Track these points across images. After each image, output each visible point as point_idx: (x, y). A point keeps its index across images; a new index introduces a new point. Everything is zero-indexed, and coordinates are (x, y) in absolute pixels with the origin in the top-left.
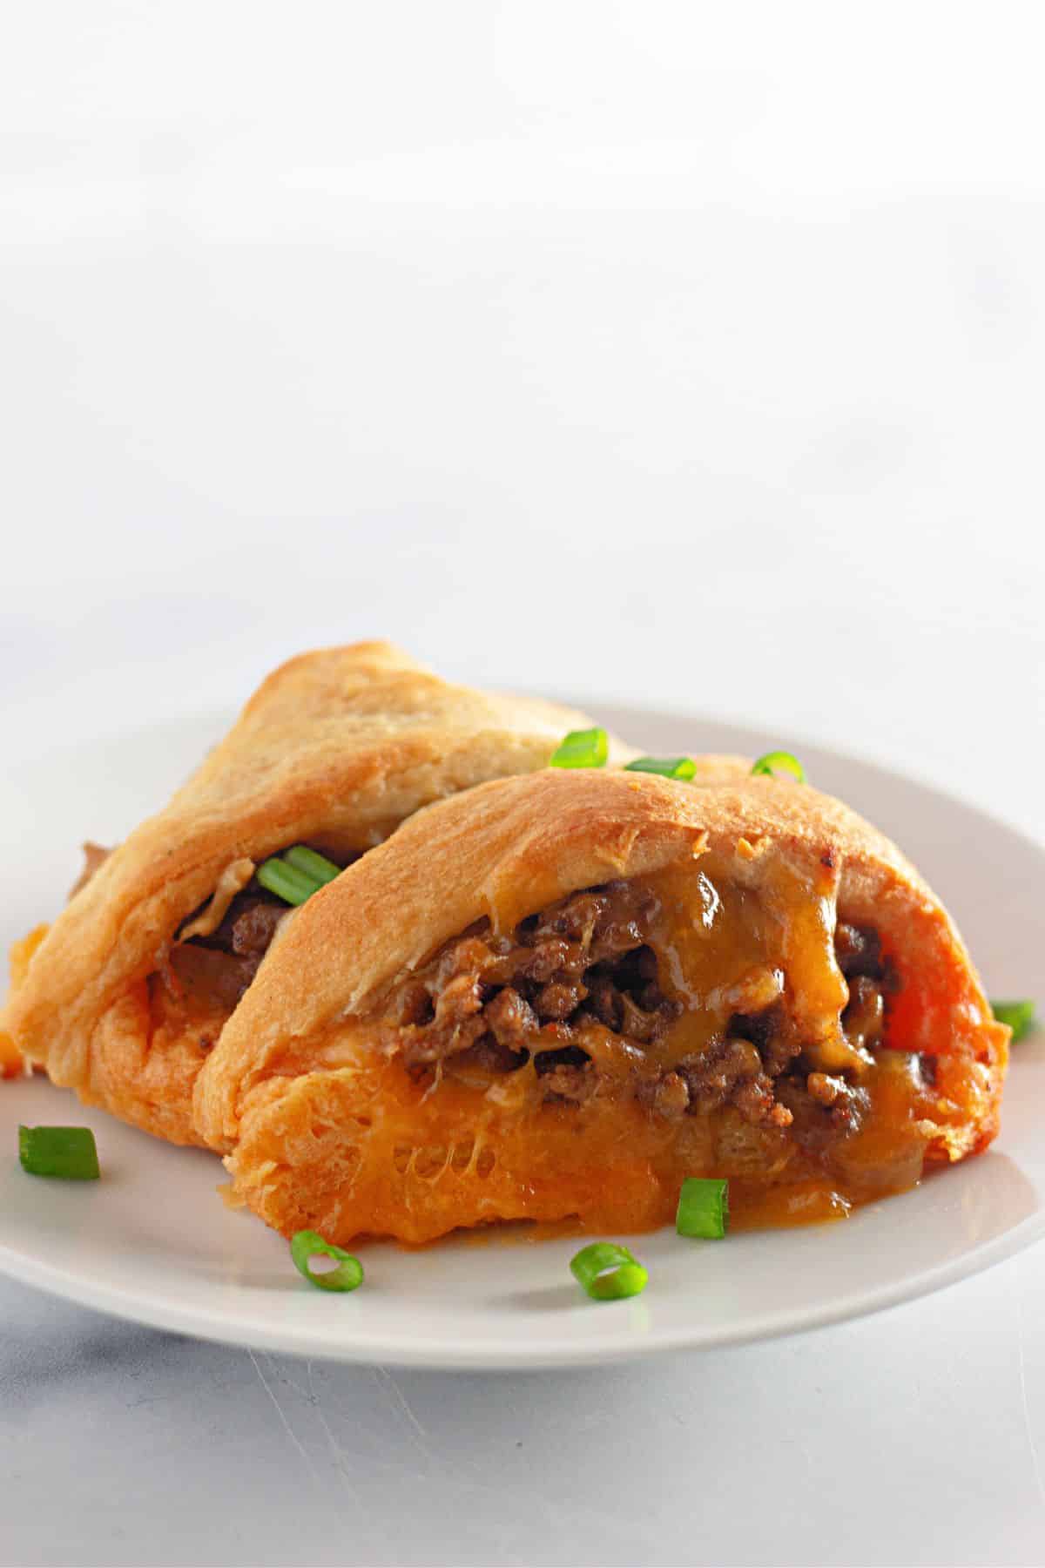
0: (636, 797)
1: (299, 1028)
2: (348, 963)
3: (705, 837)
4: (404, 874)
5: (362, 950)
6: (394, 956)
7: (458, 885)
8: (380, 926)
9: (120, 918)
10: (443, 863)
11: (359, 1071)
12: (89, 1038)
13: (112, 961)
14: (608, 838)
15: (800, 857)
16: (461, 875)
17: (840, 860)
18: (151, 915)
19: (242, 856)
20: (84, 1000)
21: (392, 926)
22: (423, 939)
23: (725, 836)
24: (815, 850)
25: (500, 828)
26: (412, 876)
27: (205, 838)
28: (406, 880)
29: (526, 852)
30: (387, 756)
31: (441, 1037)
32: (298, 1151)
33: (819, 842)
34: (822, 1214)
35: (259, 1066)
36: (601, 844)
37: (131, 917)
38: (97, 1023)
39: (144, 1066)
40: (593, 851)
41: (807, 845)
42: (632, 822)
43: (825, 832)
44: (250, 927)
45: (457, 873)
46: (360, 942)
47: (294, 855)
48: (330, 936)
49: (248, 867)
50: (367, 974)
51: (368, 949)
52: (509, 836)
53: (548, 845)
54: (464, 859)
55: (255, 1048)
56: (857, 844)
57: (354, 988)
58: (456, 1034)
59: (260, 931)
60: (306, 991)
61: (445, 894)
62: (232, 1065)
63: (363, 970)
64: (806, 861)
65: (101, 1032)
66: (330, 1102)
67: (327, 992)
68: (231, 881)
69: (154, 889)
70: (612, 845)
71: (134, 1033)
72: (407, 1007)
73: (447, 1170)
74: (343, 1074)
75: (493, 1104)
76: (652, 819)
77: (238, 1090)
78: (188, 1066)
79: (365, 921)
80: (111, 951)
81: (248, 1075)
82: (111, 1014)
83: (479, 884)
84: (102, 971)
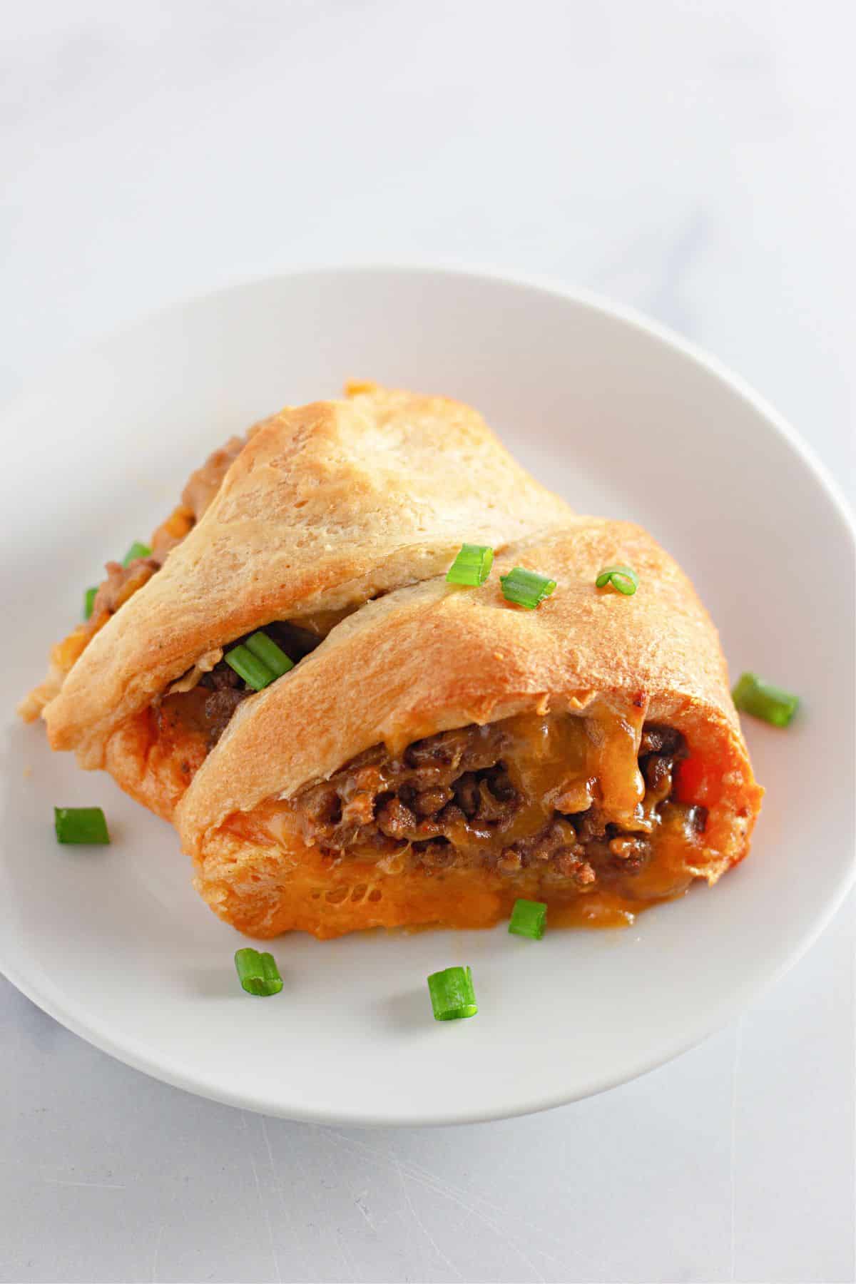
0: (498, 669)
1: (246, 806)
2: (282, 771)
3: (547, 697)
4: (325, 706)
5: (292, 765)
6: (315, 772)
7: (364, 722)
8: (306, 750)
9: (125, 684)
10: (354, 702)
11: (286, 853)
12: (104, 746)
13: (120, 707)
14: (475, 705)
15: (618, 699)
16: (366, 713)
17: (648, 699)
18: (147, 684)
19: (214, 648)
20: (100, 726)
21: (314, 751)
22: (335, 762)
23: (562, 694)
24: (630, 695)
25: (398, 676)
26: (331, 708)
27: (187, 638)
28: (326, 711)
29: (414, 709)
30: (323, 578)
31: (345, 835)
32: (243, 888)
33: (633, 688)
34: (613, 921)
35: (218, 825)
36: (469, 709)
37: (133, 684)
38: (110, 737)
39: (142, 780)
40: (462, 713)
41: (624, 693)
42: (492, 694)
43: (639, 678)
44: (217, 705)
45: (364, 711)
46: (291, 758)
47: (251, 642)
48: (270, 749)
49: (218, 655)
50: (295, 782)
51: (296, 765)
52: (404, 685)
53: (430, 706)
54: (371, 700)
55: (215, 813)
56: (663, 685)
57: (285, 789)
58: (355, 836)
59: (225, 709)
60: (252, 785)
61: (354, 728)
62: (199, 821)
63: (292, 779)
64: (622, 702)
65: (112, 744)
66: (265, 867)
67: (265, 788)
68: (205, 665)
69: (150, 668)
70: (476, 709)
71: (135, 753)
72: (322, 806)
73: (347, 901)
74: (274, 853)
75: (380, 870)
76: (508, 692)
77: (203, 837)
78: (172, 791)
79: (295, 745)
80: (119, 703)
81: (210, 829)
82: (119, 735)
83: (379, 722)
84: (113, 712)
